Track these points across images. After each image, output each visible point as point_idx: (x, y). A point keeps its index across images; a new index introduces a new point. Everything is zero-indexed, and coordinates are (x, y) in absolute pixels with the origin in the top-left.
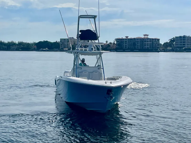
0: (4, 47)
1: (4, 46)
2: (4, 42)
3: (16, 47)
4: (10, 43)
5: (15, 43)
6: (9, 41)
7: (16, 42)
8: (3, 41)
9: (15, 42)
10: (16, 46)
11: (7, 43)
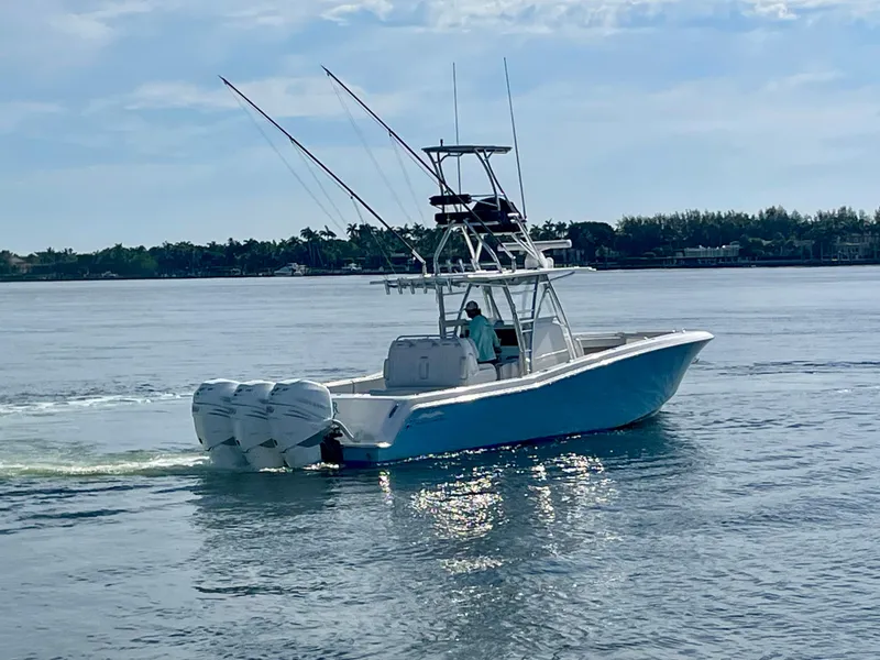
0: (797, 243)
1: (799, 238)
2: (799, 218)
3: (867, 244)
4: (828, 223)
5: (862, 221)
6: (825, 211)
7: (867, 214)
8: (789, 213)
9: (862, 213)
10: (868, 239)
11: (814, 224)
